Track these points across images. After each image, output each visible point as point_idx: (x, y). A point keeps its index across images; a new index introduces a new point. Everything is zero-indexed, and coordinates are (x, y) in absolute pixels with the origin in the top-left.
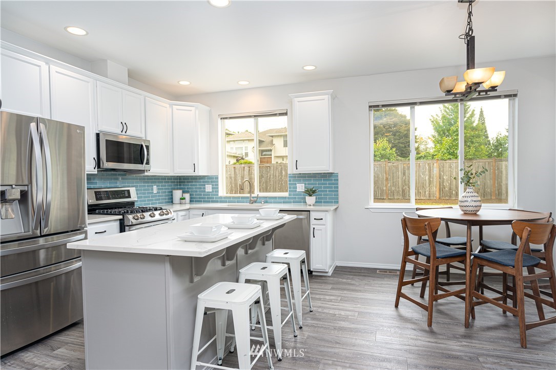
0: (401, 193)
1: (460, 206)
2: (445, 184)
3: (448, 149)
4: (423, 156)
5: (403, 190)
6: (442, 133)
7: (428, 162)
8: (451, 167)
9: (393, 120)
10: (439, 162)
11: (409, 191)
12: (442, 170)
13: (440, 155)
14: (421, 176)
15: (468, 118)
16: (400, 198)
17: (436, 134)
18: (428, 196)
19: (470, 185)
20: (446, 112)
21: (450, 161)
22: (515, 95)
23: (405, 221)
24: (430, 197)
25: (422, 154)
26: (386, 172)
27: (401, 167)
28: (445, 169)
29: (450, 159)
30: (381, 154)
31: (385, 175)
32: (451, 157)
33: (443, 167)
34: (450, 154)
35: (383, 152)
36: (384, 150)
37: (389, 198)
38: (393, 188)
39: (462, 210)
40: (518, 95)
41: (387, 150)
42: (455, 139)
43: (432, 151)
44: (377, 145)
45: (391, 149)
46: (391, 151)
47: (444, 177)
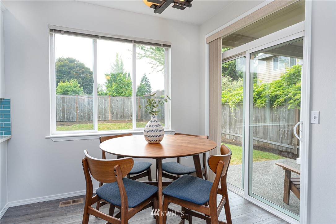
0: (87, 117)
1: (145, 136)
2: (114, 111)
3: (115, 90)
4: (101, 94)
5: (88, 115)
6: (110, 81)
7: (104, 97)
8: (117, 101)
9: (82, 70)
10: (110, 97)
11: (92, 116)
12: (112, 102)
13: (110, 93)
14: (100, 106)
15: (124, 75)
16: (86, 120)
17: (108, 82)
18: (104, 119)
19: (154, 114)
20: (113, 70)
21: (117, 97)
22: (170, 46)
23: (86, 163)
24: (105, 119)
25: (100, 93)
26: (76, 102)
27: (86, 100)
28: (114, 102)
29: (117, 96)
30: (72, 90)
31: (75, 105)
32: (117, 94)
33: (113, 101)
34: (117, 93)
35: (74, 89)
36: (75, 87)
37: (79, 120)
38: (82, 114)
39: (148, 140)
40: (171, 46)
41: (77, 88)
42: (119, 84)
43: (105, 92)
44: (70, 83)
45: (80, 87)
46: (80, 88)
47: (114, 107)
